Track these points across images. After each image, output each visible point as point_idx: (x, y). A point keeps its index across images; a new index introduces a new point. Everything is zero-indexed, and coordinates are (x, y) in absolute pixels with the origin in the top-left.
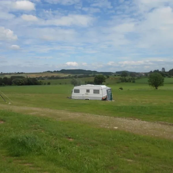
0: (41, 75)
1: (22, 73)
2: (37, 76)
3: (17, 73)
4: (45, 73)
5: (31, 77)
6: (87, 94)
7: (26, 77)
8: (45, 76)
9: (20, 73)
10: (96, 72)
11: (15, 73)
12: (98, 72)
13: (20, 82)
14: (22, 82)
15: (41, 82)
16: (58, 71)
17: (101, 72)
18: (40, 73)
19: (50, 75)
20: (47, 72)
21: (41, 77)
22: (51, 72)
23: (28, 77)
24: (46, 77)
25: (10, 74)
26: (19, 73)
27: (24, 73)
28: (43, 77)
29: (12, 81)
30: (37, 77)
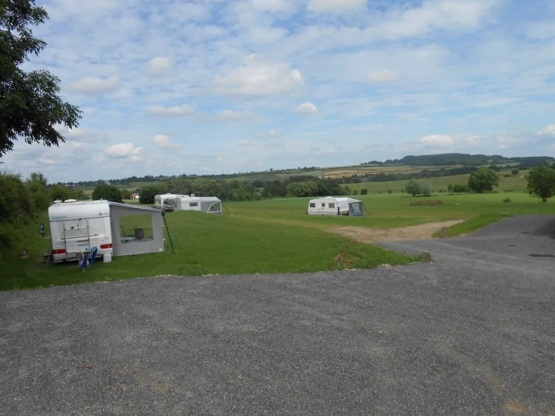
0: (357, 171)
1: (313, 169)
2: (346, 175)
3: (302, 169)
4: (366, 166)
5: (332, 177)
6: (323, 209)
7: (320, 177)
8: (364, 174)
9: (310, 169)
10: (500, 157)
11: (299, 168)
12: (507, 159)
13: (302, 191)
14: (306, 190)
15: (347, 188)
16: (396, 161)
17: (516, 158)
18: (354, 166)
19: (378, 170)
20: (370, 163)
21: (356, 176)
22: (380, 164)
23: (326, 177)
24: (367, 176)
25: (288, 171)
26: (306, 169)
27: (319, 169)
28: (359, 175)
29: (286, 189)
30: (344, 177)
